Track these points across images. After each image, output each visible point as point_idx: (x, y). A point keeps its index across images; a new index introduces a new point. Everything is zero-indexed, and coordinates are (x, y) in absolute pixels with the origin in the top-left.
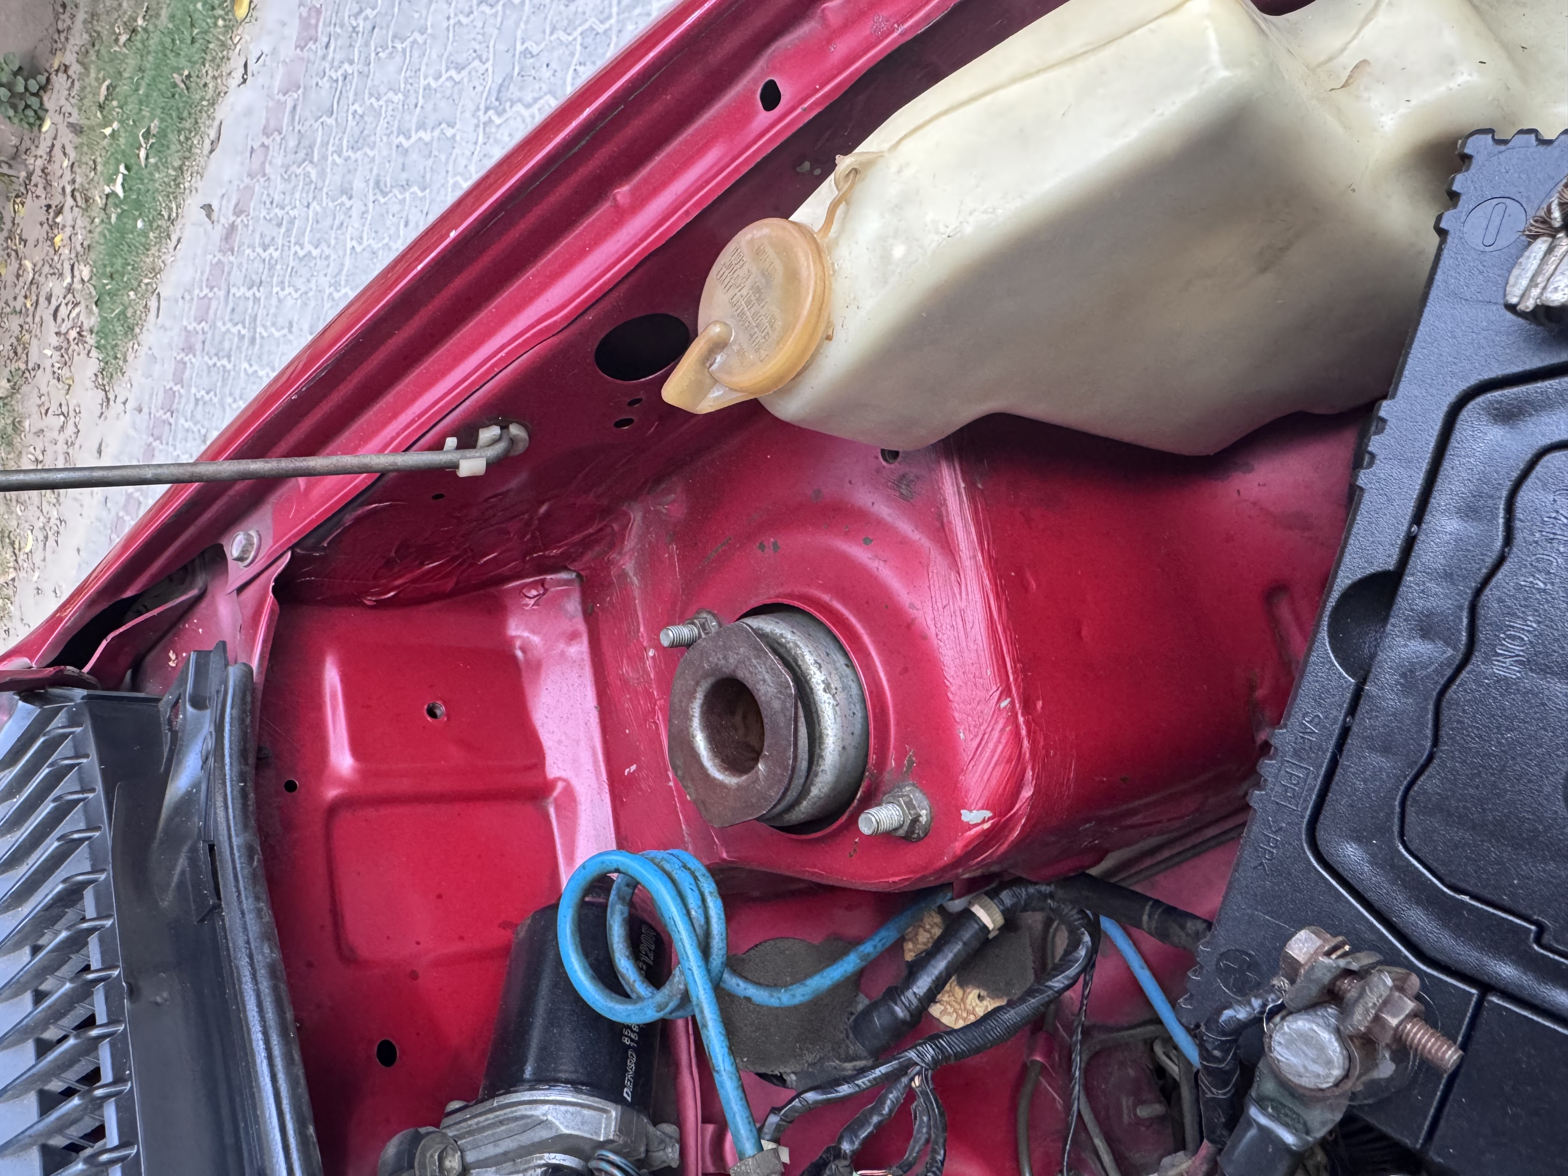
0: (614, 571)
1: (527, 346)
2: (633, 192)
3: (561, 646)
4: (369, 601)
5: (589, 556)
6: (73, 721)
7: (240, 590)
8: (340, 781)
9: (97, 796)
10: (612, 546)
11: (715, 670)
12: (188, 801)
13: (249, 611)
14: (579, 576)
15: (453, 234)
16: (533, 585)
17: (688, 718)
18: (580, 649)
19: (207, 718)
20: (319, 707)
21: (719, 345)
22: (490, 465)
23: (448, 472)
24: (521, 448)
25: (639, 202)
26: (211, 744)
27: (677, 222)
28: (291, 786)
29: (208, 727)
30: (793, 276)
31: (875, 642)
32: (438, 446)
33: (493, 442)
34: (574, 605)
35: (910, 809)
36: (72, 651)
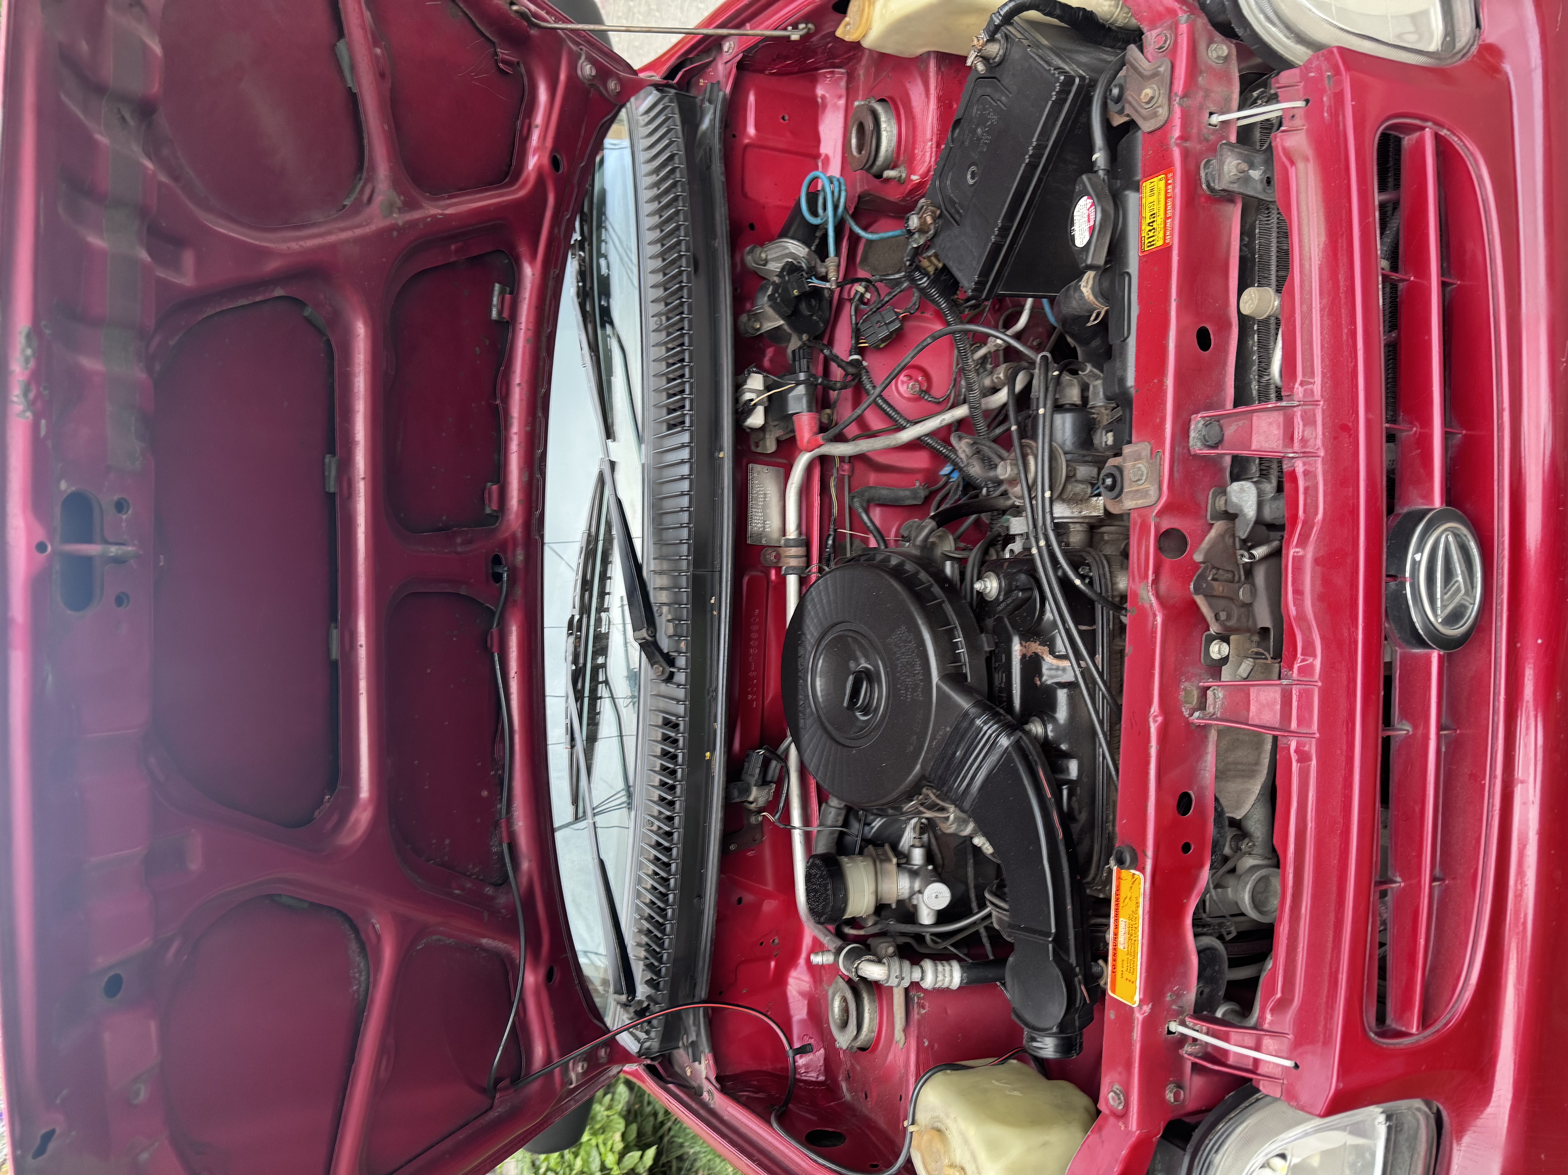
3: (835, 100)
4: (767, 72)
5: (851, 64)
6: (671, 101)
7: (726, 63)
8: (750, 137)
9: (679, 128)
12: (704, 133)
13: (728, 70)
14: (846, 72)
16: (829, 73)
18: (842, 102)
19: (712, 107)
20: (745, 110)
22: (801, 37)
23: (787, 38)
24: (811, 32)
26: (712, 117)
28: (734, 136)
29: (712, 111)
32: (785, 28)
33: (804, 29)
34: (843, 84)
35: (900, 172)
36: (671, 74)
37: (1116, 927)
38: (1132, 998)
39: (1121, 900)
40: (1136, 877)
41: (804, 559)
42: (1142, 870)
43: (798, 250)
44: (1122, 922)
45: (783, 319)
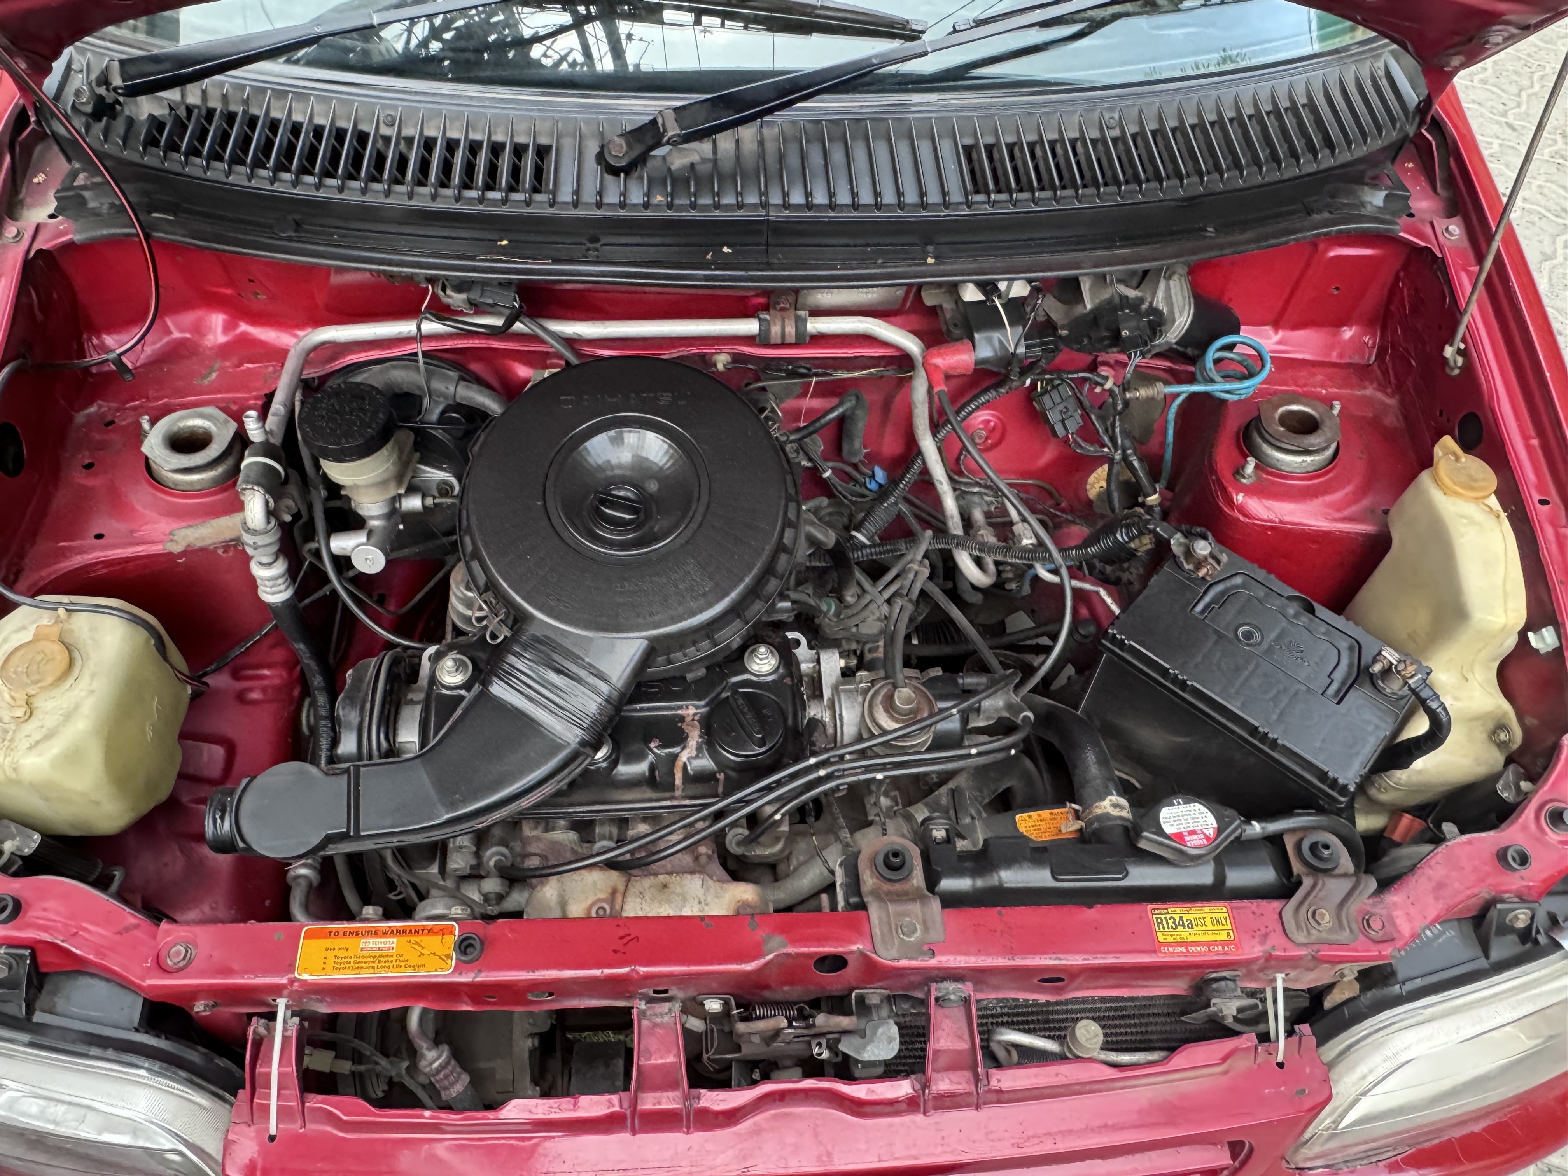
0: (1367, 383)
1: (1489, 389)
2: (1534, 447)
5: (1378, 372)
7: (1432, 224)
10: (1380, 384)
11: (1323, 421)
14: (1369, 365)
15: (1548, 374)
16: (1374, 343)
17: (1305, 405)
18: (1334, 357)
21: (1457, 459)
22: (1446, 357)
23: (1450, 340)
24: (1448, 371)
25: (1529, 448)
27: (1512, 457)
30: (1472, 489)
31: (1313, 485)
32: (1464, 340)
33: (1455, 362)
34: (1356, 359)
35: (1250, 477)
36: (1437, 126)
37: (385, 934)
38: (305, 970)
39: (417, 939)
40: (449, 961)
41: (779, 341)
42: (458, 969)
43: (1175, 331)
44: (392, 942)
45: (1092, 311)
